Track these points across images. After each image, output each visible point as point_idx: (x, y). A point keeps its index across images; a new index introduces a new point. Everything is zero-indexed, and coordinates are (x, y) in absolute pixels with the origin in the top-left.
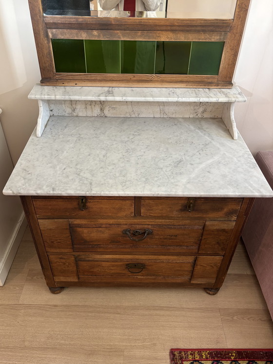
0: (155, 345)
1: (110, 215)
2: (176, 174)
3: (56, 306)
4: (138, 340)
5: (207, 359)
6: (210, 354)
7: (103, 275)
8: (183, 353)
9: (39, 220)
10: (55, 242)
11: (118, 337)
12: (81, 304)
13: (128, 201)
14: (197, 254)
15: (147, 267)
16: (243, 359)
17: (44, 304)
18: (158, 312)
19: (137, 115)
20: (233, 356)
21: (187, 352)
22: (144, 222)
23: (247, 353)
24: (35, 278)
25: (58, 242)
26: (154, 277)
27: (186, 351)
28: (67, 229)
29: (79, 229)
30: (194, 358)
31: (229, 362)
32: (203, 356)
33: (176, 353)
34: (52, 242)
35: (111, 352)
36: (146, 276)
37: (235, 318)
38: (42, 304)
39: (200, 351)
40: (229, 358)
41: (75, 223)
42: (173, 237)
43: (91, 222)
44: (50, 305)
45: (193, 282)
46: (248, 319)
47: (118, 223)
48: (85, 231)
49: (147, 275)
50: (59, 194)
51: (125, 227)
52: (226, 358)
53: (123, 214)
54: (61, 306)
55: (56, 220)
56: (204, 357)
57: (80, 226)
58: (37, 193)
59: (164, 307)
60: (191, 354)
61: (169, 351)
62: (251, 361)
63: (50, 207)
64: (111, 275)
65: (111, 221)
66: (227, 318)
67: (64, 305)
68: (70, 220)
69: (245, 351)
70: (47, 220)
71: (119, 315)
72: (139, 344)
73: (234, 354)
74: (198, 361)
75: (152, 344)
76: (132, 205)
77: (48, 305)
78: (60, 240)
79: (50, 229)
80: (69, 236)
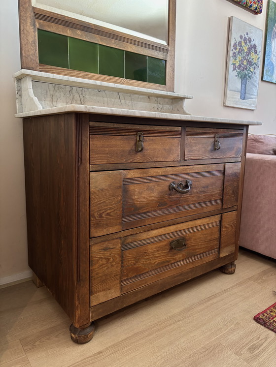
0: (238, 323)
1: (161, 159)
3: (99, 353)
4: (221, 329)
7: (147, 272)
9: (92, 174)
10: (104, 215)
11: (201, 337)
14: (221, 212)
15: (187, 242)
17: (80, 360)
21: (267, 312)
22: (186, 170)
27: (265, 312)
28: (120, 187)
29: (131, 188)
33: (261, 317)
34: (101, 216)
35: (211, 352)
36: (186, 259)
37: (264, 279)
38: (78, 361)
41: (129, 176)
42: (205, 189)
43: (143, 173)
45: (222, 255)
46: (271, 275)
47: (166, 173)
48: (137, 189)
49: (187, 257)
51: (170, 179)
53: (172, 157)
54: (107, 349)
55: (110, 172)
57: (131, 181)
59: (210, 297)
60: (271, 312)
61: (254, 321)
63: (107, 149)
67: (110, 347)
68: (124, 171)
70: (101, 173)
72: (227, 331)
75: (235, 325)
77: (88, 358)
78: (110, 209)
79: (102, 190)
80: (121, 200)
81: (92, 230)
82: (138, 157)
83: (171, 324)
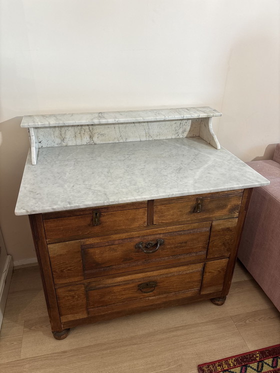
0: (181, 366)
1: (124, 227)
2: (181, 177)
3: (65, 352)
4: (163, 365)
5: (235, 367)
6: (236, 360)
7: (114, 304)
8: (211, 366)
9: (49, 246)
10: (65, 271)
11: (141, 367)
12: (92, 344)
13: (141, 210)
14: (205, 260)
15: (158, 284)
16: (267, 357)
17: (50, 353)
18: (174, 333)
19: (124, 140)
20: (258, 357)
21: (215, 364)
22: (156, 231)
23: (269, 351)
24: (33, 328)
25: (69, 270)
26: (165, 295)
27: (213, 363)
28: (78, 252)
29: (91, 250)
30: (223, 369)
31: (256, 363)
32: (230, 364)
33: (204, 368)
34: (62, 271)
36: (157, 295)
37: (247, 322)
38: (48, 353)
39: (226, 360)
40: (255, 360)
41: (88, 243)
42: (183, 245)
43: (104, 239)
44: (58, 353)
45: (203, 293)
46: (259, 320)
47: (131, 237)
48: (98, 251)
49: (159, 294)
50: (76, 206)
51: (138, 240)
52: (252, 360)
53: (136, 224)
54: (71, 350)
55: (67, 243)
56: (232, 365)
57: (92, 246)
58: (53, 209)
59: (179, 327)
60: (219, 365)
61: (197, 369)
62: (275, 357)
63: (62, 228)
64: (123, 302)
65: (124, 236)
66: (240, 323)
67: (73, 350)
68: (82, 240)
69: (266, 349)
70: (57, 244)
71: (136, 346)
72: (165, 369)
73: (258, 355)
74: (227, 370)
75: (178, 366)
76: (145, 214)
77: (56, 353)
78: (70, 266)
79: (61, 255)
80: (80, 261)
81: (55, 280)
82: (97, 229)
83: (127, 345)
